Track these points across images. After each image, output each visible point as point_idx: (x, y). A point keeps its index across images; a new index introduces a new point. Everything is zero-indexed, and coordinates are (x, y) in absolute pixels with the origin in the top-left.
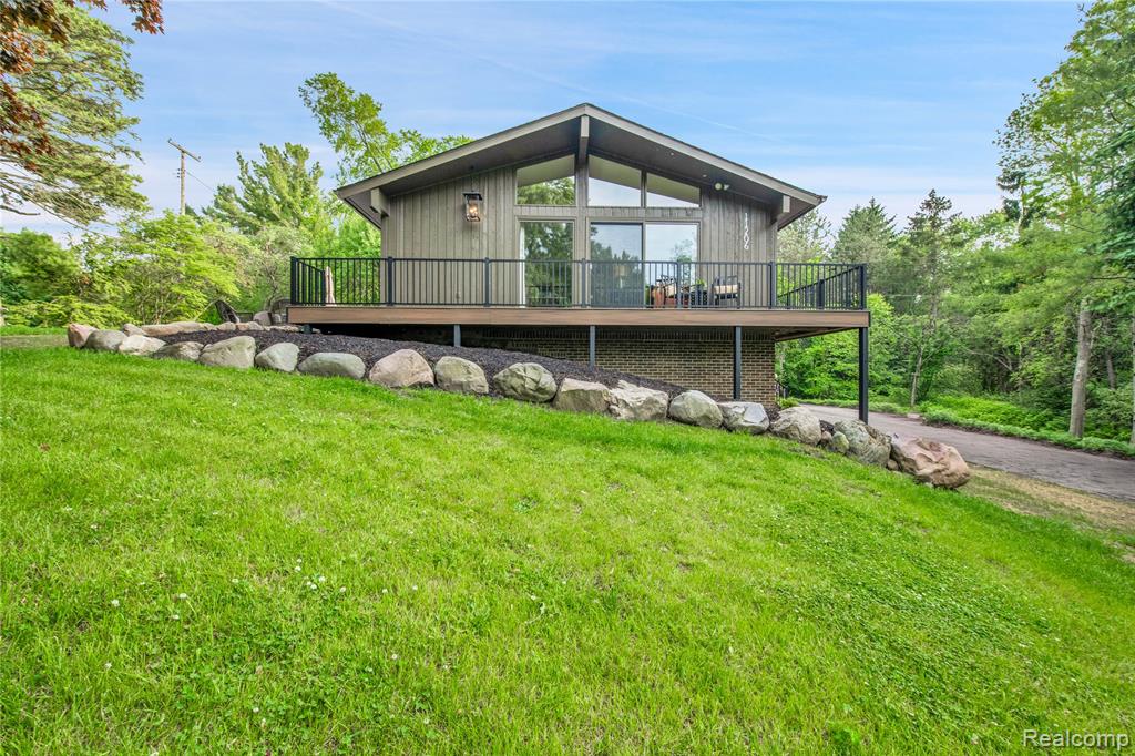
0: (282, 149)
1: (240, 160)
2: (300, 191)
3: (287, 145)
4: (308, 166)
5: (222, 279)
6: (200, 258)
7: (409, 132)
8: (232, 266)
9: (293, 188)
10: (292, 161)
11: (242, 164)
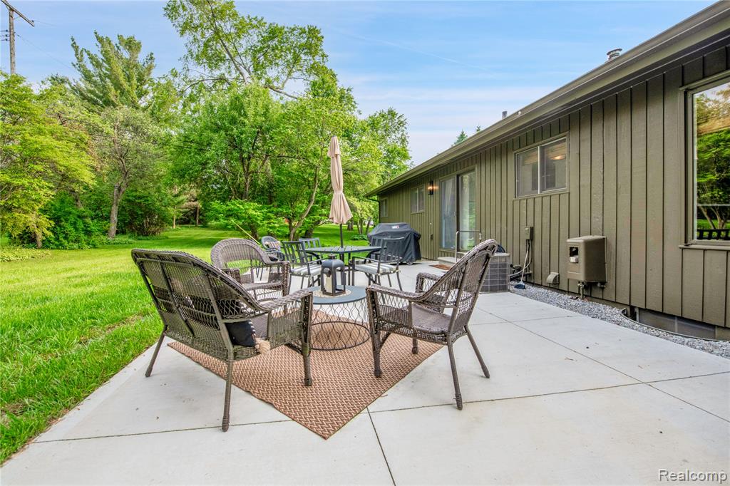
0: (115, 41)
1: (74, 46)
2: (135, 81)
3: (120, 37)
4: (141, 57)
5: (74, 162)
6: (40, 132)
7: (256, 19)
8: (83, 145)
9: (129, 78)
10: (126, 54)
11: (77, 51)
